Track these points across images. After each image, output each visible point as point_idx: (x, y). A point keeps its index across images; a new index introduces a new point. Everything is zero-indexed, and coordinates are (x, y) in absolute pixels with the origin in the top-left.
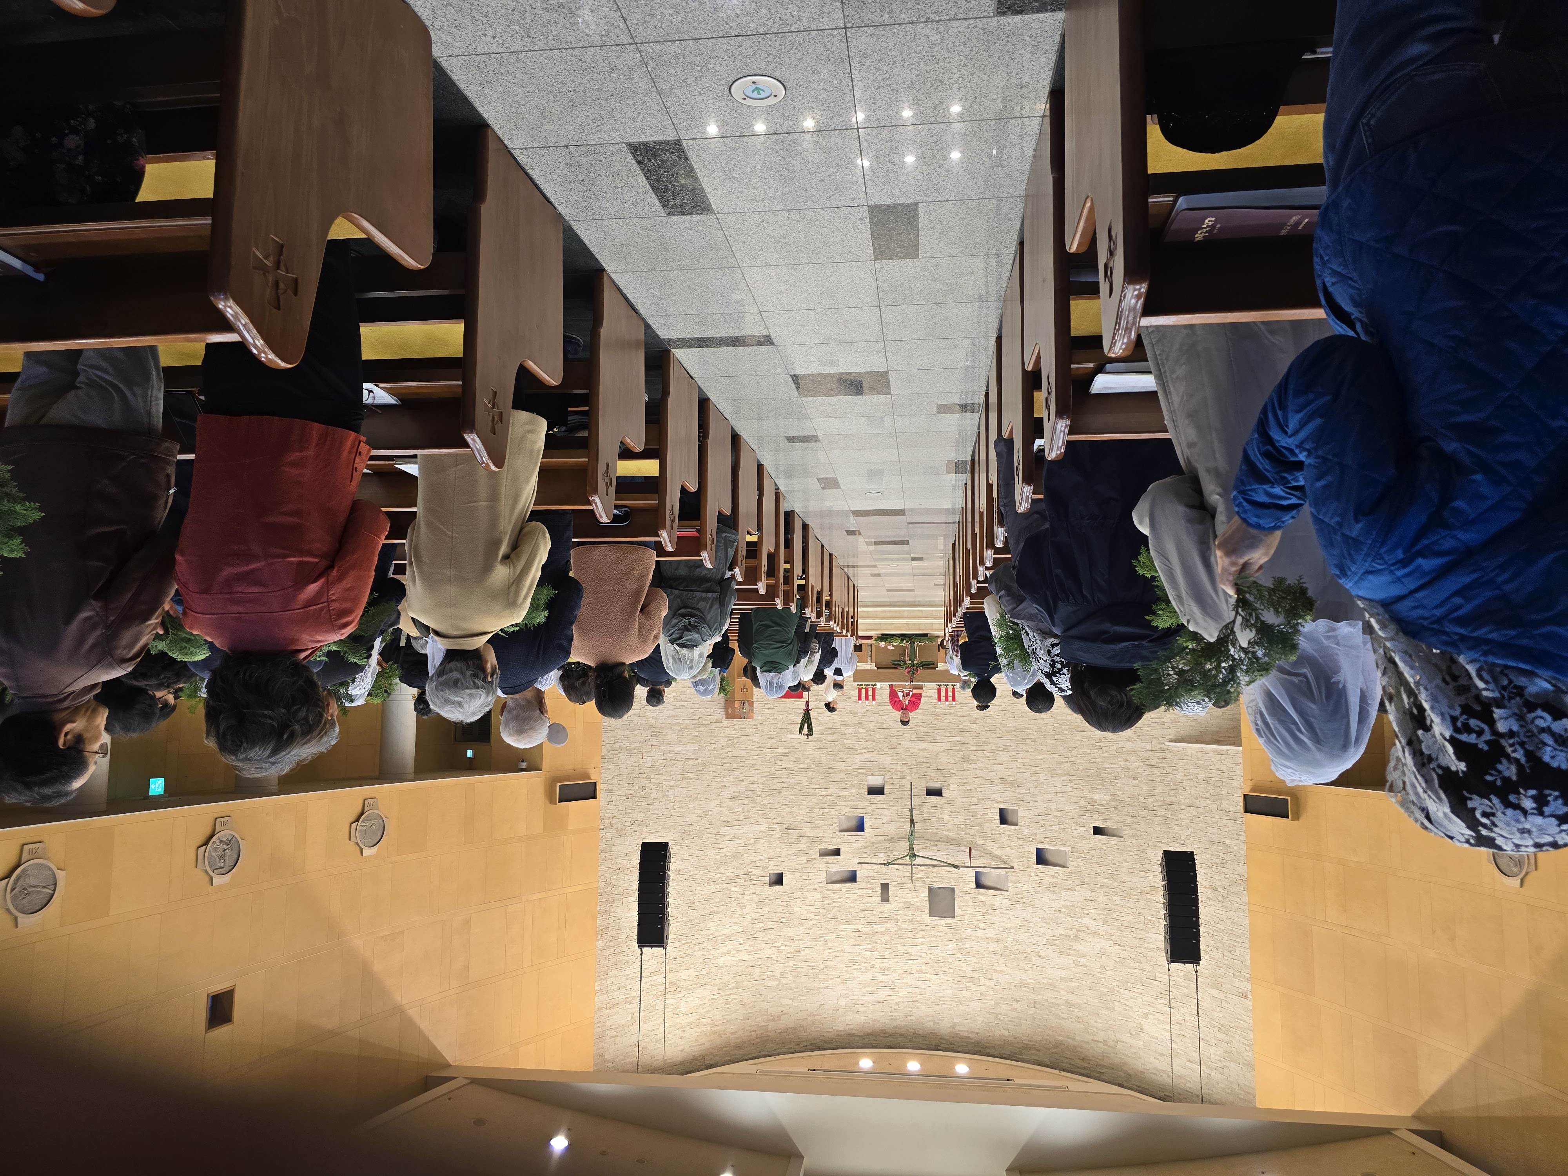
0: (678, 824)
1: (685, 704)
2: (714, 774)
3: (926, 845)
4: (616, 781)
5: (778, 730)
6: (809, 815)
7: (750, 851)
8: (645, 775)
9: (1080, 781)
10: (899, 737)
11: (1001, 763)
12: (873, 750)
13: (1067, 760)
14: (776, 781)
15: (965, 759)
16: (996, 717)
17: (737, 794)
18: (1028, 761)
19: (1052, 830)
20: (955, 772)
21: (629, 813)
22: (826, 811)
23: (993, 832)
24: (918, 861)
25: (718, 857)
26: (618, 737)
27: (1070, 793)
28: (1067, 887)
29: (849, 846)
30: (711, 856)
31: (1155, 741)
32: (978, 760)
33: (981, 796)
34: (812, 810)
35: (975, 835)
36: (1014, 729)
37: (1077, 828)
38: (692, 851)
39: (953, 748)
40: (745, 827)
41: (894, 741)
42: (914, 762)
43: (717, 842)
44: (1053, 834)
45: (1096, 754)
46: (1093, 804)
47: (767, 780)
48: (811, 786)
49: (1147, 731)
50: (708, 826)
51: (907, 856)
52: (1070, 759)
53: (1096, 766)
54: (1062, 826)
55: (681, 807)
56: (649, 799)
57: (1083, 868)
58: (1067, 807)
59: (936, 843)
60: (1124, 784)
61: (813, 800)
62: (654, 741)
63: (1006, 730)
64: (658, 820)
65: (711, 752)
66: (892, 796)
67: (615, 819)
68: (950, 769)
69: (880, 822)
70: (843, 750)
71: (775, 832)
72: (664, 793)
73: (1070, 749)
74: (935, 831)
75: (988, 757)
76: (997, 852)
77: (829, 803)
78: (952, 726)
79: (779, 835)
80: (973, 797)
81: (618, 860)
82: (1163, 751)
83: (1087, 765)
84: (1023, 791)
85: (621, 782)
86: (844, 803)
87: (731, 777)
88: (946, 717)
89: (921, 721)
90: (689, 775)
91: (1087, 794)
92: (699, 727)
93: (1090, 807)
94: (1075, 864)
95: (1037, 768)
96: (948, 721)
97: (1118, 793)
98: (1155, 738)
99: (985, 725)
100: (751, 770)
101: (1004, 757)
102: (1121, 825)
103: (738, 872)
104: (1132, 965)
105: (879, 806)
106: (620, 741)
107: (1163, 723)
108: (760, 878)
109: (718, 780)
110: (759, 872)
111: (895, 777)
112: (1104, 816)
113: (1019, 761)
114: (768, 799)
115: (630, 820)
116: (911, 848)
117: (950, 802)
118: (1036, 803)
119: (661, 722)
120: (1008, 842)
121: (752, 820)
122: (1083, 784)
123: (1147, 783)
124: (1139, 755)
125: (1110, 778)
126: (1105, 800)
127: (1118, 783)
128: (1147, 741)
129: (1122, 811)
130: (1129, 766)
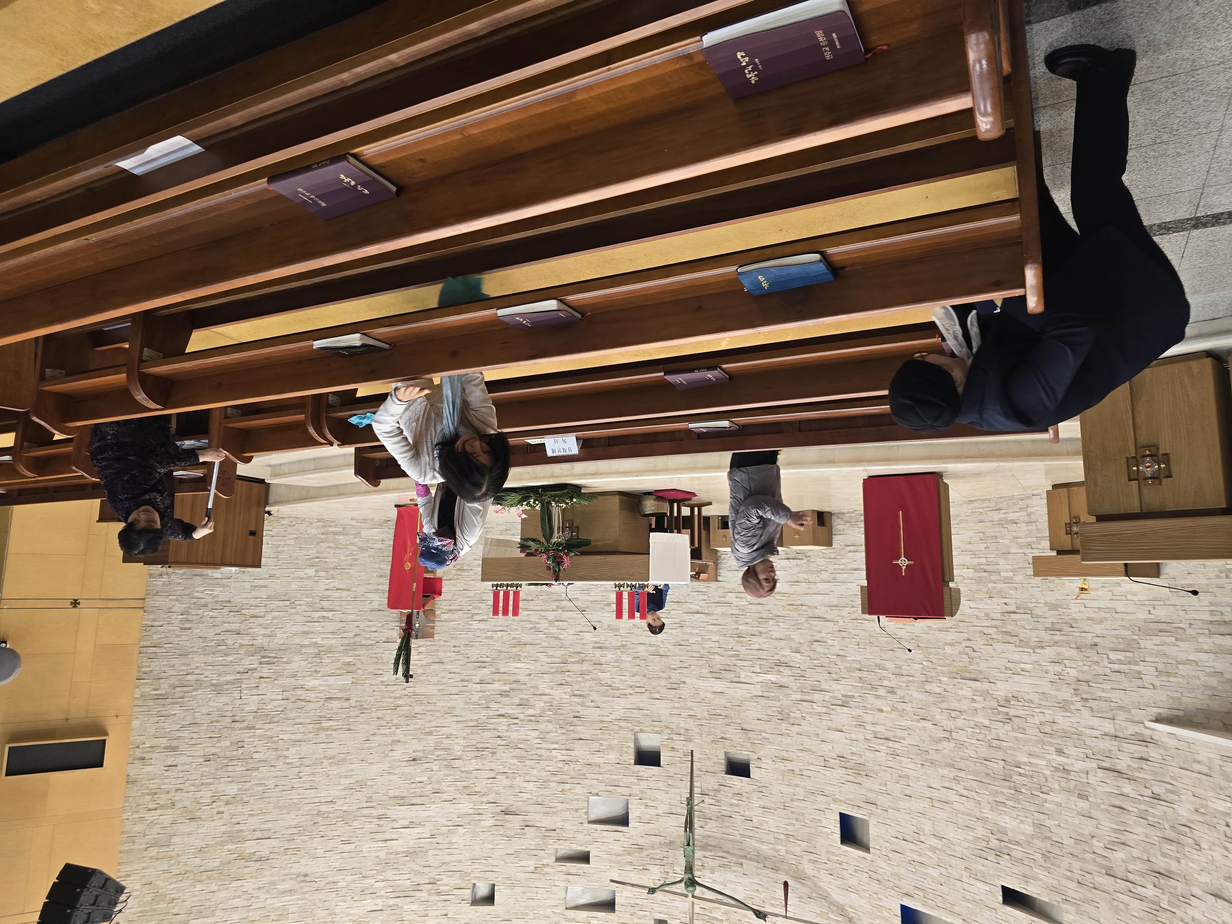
0: (306, 801)
1: (330, 614)
2: (380, 722)
3: (725, 861)
4: (186, 734)
5: (494, 654)
6: (542, 792)
7: (440, 846)
8: (244, 724)
9: (974, 784)
10: (684, 671)
11: (840, 728)
12: (643, 690)
13: (947, 735)
14: (487, 734)
15: (783, 716)
16: (830, 642)
17: (420, 754)
18: (881, 729)
19: (926, 874)
20: (768, 736)
21: (210, 784)
22: (567, 786)
23: (831, 857)
24: (698, 891)
25: (382, 855)
26: (193, 666)
27: (956, 806)
29: (603, 848)
30: (369, 852)
31: (1122, 715)
32: (804, 718)
33: (810, 785)
34: (545, 784)
35: (802, 857)
36: (858, 666)
37: (972, 881)
38: (331, 844)
39: (766, 694)
40: (433, 806)
41: (675, 676)
42: (706, 714)
43: (382, 829)
44: (929, 884)
45: (1001, 730)
46: (999, 836)
47: (472, 733)
48: (544, 746)
49: (1103, 691)
50: (365, 805)
51: (681, 881)
52: (955, 735)
53: (1001, 755)
54: (944, 871)
55: (313, 774)
56: (251, 761)
58: (951, 833)
59: (741, 860)
60: (1059, 805)
61: (547, 768)
62: (265, 671)
63: (846, 668)
64: (266, 795)
65: (375, 688)
66: (673, 770)
67: (179, 793)
68: (761, 731)
69: (653, 812)
70: (597, 688)
71: (483, 817)
72: (279, 753)
73: (953, 714)
74: (738, 838)
75: (819, 714)
76: (836, 896)
77: (573, 774)
78: (763, 654)
79: (491, 822)
80: (797, 785)
81: (184, 858)
83: (983, 750)
84: (877, 787)
85: (195, 736)
86: (596, 776)
87: (409, 728)
88: (754, 639)
89: (717, 645)
90: (331, 723)
91: (988, 814)
92: (355, 650)
93: (994, 842)
95: (897, 746)
96: (757, 647)
97: (1048, 822)
98: (1121, 708)
99: (813, 656)
100: (446, 716)
101: (843, 717)
102: (1058, 898)
103: (417, 879)
105: (651, 784)
106: (197, 671)
107: (1139, 676)
108: (456, 892)
109: (387, 731)
110: (455, 881)
111: (676, 737)
112: (1023, 868)
113: (868, 727)
114: (473, 765)
115: (210, 794)
116: (689, 869)
117: (761, 790)
118: (897, 814)
119: (281, 642)
120: (853, 881)
121: (445, 796)
122: (979, 789)
123: (1108, 811)
124: (1087, 742)
125: (1029, 785)
126: (1023, 834)
127: (1046, 801)
128: (1105, 715)
129: (1059, 867)
130: (1068, 765)
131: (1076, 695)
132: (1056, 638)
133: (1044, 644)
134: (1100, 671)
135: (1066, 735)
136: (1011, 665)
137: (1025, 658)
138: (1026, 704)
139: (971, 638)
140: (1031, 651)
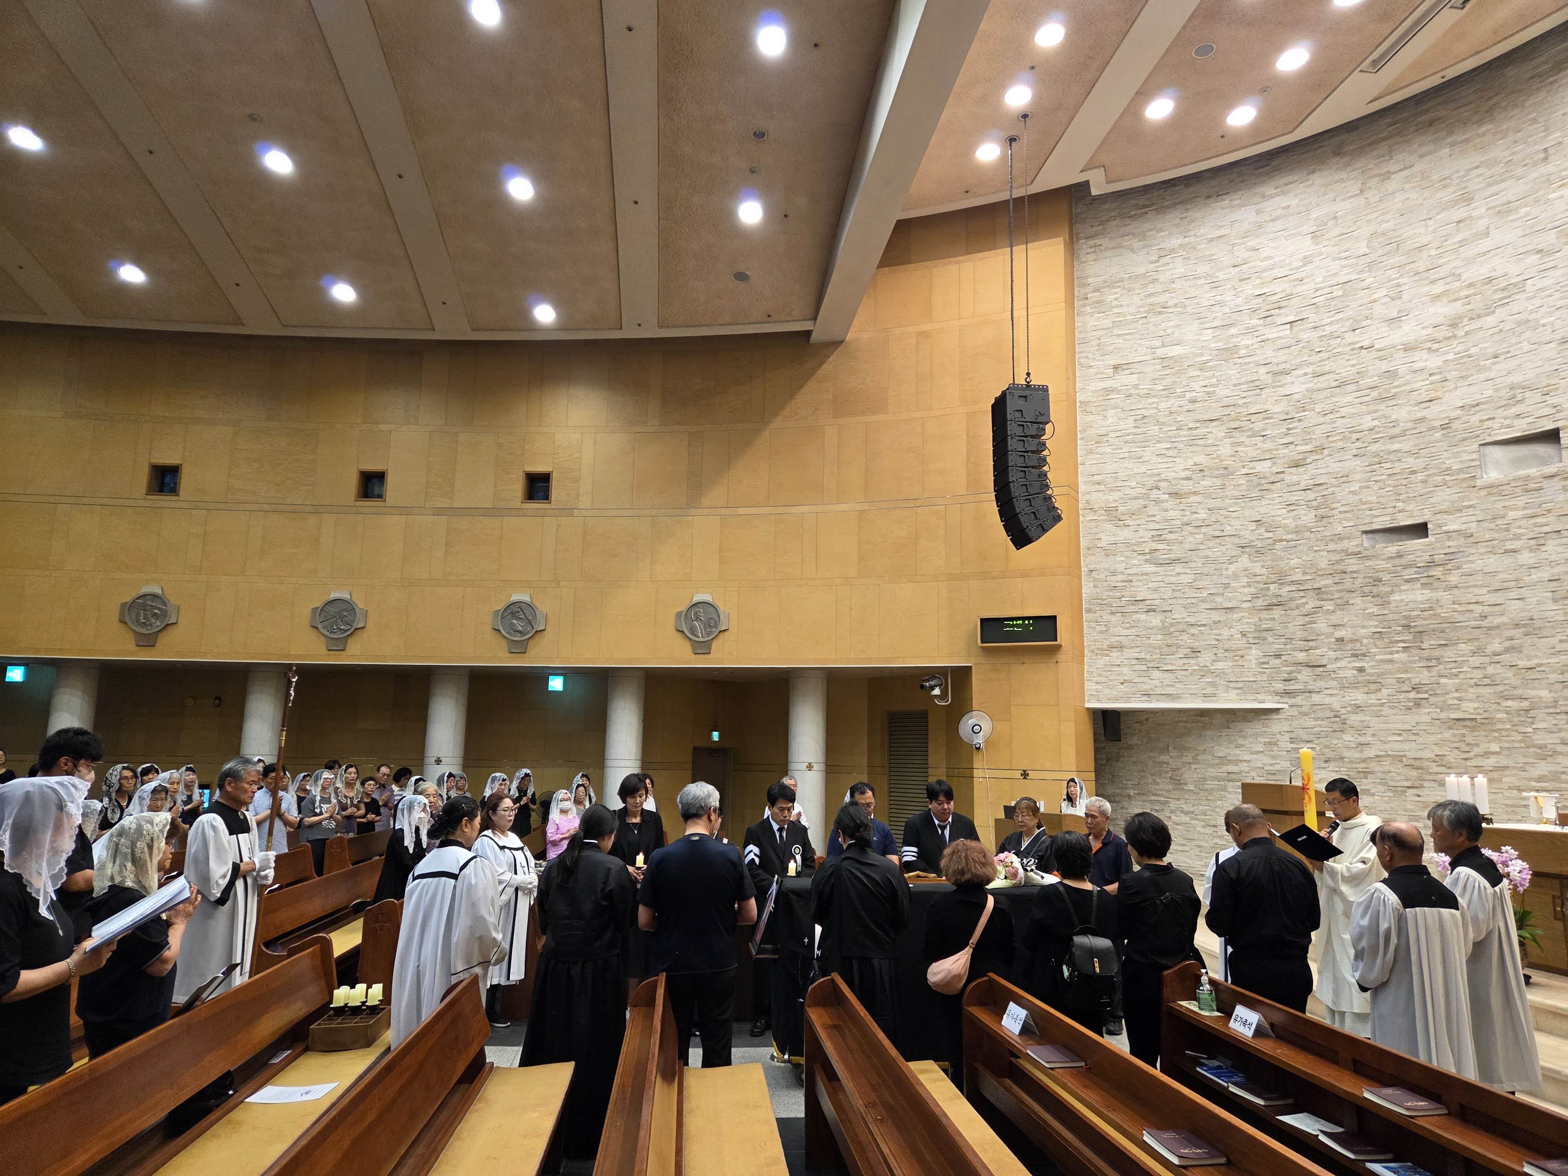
9: (1460, 618)
13: (1497, 658)
19: (1524, 508)
27: (1484, 590)
28: (1481, 407)
31: (1304, 709)
37: (1464, 527)
44: (1522, 501)
45: (1425, 677)
46: (1431, 580)
49: (1320, 726)
52: (1487, 660)
53: (1426, 653)
54: (1499, 522)
57: (1446, 454)
58: (1492, 562)
60: (1363, 627)
73: (1487, 681)
82: (1288, 693)
83: (1448, 654)
91: (1445, 596)
93: (1437, 572)
94: (1465, 457)
97: (1375, 609)
98: (1306, 714)
102: (1366, 553)
104: (1334, 328)
107: (1292, 740)
112: (1403, 561)
122: (1452, 616)
123: (1318, 635)
124: (1336, 683)
125: (1392, 635)
126: (1404, 591)
127: (1376, 627)
128: (1319, 707)
129: (1365, 578)
130: (1354, 661)
131: (1345, 719)
132: (1363, 765)
133: (1377, 759)
134: (1322, 740)
135: (1354, 685)
136: (1413, 738)
137: (1397, 746)
138: (1396, 705)
139: (1463, 762)
140: (1390, 753)
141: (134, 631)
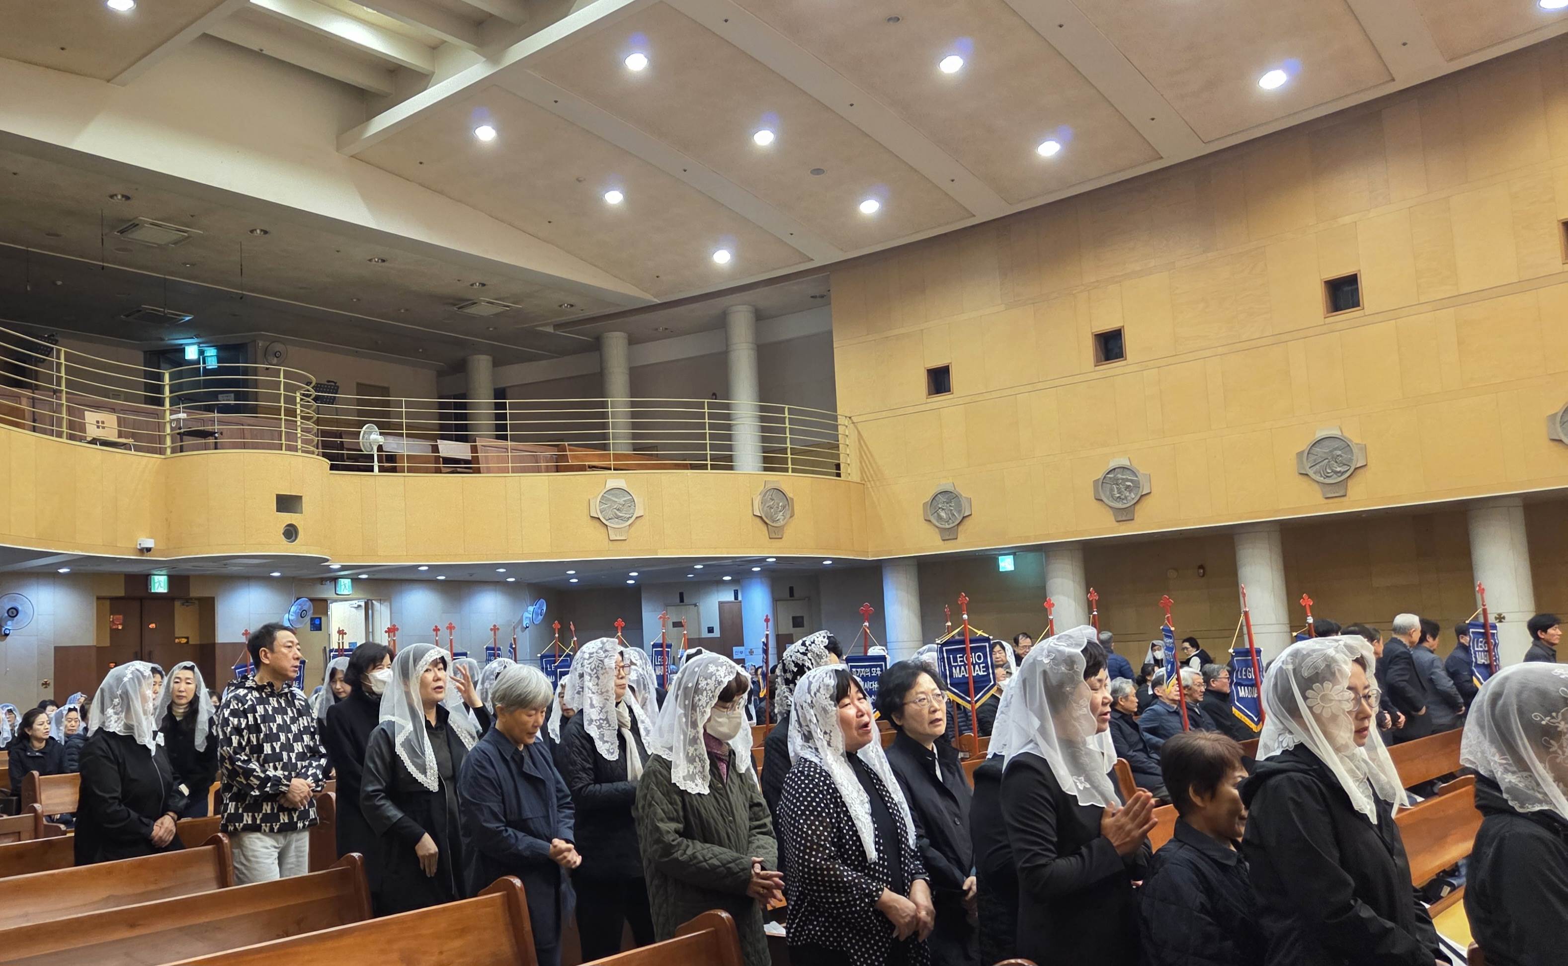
141: (1111, 507)
